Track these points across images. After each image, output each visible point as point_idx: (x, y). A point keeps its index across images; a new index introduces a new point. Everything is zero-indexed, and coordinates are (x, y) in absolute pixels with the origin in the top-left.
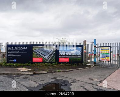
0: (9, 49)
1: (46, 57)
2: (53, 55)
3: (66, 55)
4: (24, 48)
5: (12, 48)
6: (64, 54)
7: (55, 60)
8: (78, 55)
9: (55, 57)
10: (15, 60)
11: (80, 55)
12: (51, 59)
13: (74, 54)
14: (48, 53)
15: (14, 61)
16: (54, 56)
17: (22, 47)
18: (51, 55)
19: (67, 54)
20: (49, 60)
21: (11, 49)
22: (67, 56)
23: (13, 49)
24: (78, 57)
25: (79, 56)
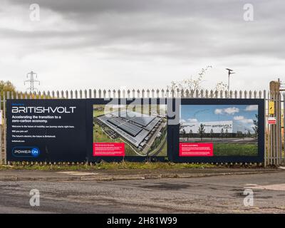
0: (15, 114)
1: (137, 141)
2: (159, 134)
3: (202, 134)
4: (65, 110)
5: (25, 110)
6: (196, 131)
7: (164, 152)
8: (247, 132)
9: (164, 140)
10: (35, 152)
11: (253, 132)
12: (152, 148)
13: (230, 131)
14: (143, 127)
15: (30, 154)
16: (161, 138)
17: (57, 108)
18: (151, 133)
19: (207, 130)
20: (145, 151)
21: (22, 114)
22: (208, 135)
23: (28, 114)
24: (246, 139)
25: (249, 135)
